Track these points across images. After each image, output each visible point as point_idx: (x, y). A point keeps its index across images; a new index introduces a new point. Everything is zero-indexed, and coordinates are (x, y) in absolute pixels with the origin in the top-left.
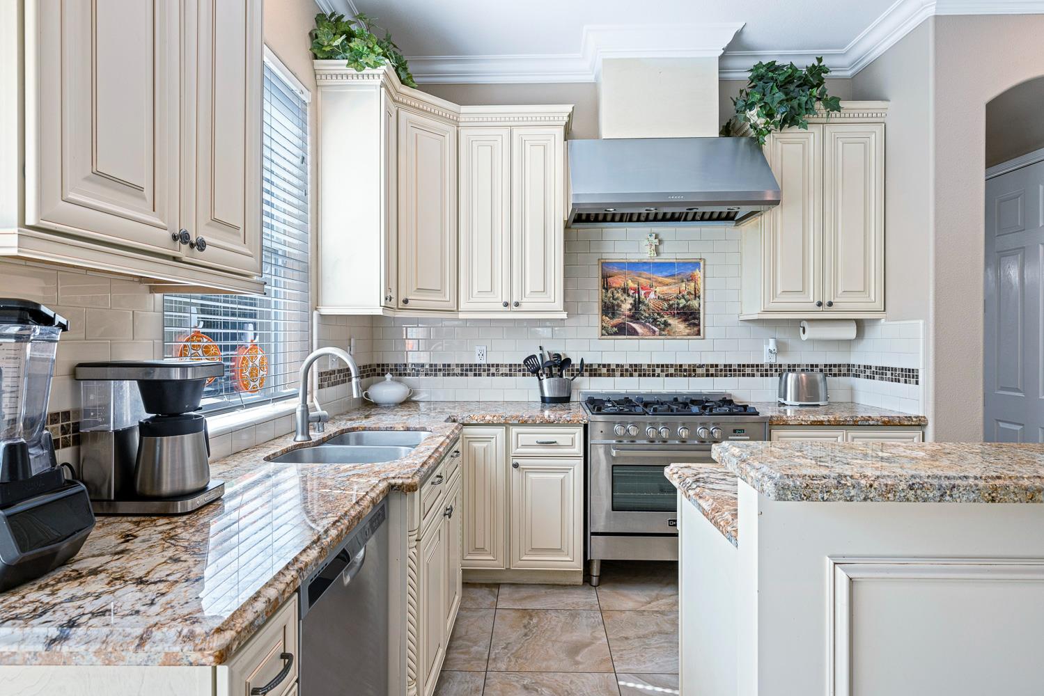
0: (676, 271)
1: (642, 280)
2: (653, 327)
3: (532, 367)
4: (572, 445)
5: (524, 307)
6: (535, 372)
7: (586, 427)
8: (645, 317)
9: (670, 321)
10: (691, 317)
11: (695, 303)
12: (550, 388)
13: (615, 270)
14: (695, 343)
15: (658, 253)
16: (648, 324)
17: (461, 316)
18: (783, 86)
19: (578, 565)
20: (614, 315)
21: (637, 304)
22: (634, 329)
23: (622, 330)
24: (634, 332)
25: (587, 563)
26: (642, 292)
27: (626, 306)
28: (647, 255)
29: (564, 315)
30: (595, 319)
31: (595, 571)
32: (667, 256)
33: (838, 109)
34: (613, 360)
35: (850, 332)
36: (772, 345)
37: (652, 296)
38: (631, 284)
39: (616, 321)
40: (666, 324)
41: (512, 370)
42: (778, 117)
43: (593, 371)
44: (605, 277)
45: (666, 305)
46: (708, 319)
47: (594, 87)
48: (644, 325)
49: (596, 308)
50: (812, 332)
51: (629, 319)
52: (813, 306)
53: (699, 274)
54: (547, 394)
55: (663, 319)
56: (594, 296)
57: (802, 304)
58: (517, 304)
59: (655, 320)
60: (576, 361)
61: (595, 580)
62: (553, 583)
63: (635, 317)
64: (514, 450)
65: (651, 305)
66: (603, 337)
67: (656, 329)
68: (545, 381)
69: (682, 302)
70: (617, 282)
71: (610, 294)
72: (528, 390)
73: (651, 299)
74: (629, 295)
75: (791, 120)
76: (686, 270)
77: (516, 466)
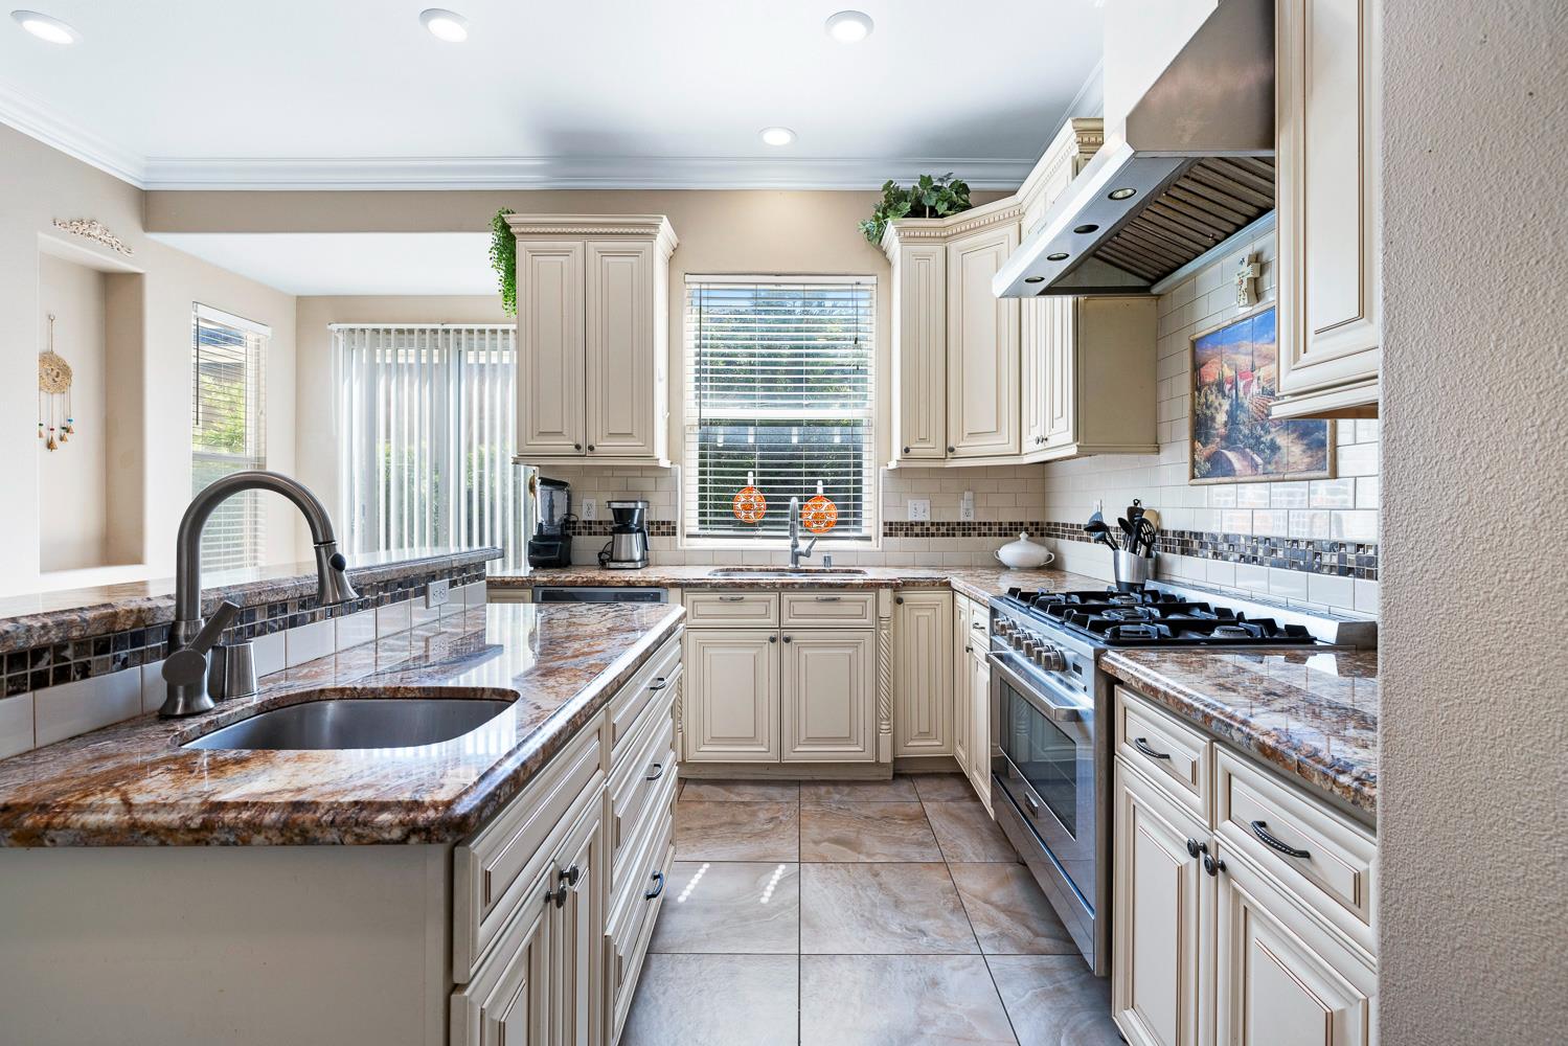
1: (1241, 360)
2: (1255, 456)
8: (1244, 436)
9: (1281, 443)
13: (1209, 352)
15: (1260, 294)
16: (1248, 450)
20: (1207, 438)
21: (1234, 411)
22: (1230, 461)
23: (1216, 466)
24: (1229, 471)
26: (1241, 384)
27: (1221, 418)
29: (1072, 451)
30: (1184, 447)
37: (1254, 388)
38: (1227, 372)
39: (1210, 449)
40: (1274, 448)
44: (1196, 368)
48: (1244, 456)
49: (1186, 427)
51: (1224, 444)
55: (1269, 437)
56: (1183, 403)
59: (1258, 441)
63: (1230, 441)
65: (1253, 409)
66: (1193, 481)
67: (1259, 460)
70: (1212, 371)
71: (1202, 398)
73: (1253, 396)
74: (1224, 396)
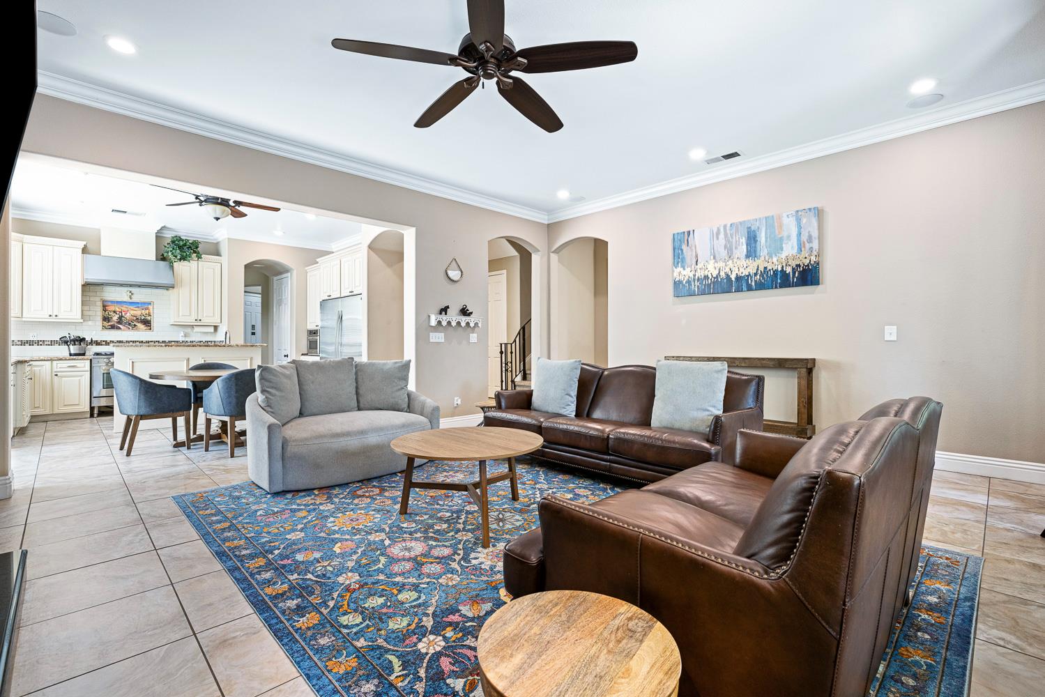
0: (140, 305)
1: (123, 308)
3: (64, 341)
4: (85, 367)
5: (59, 317)
6: (66, 343)
7: (91, 360)
8: (125, 323)
9: (137, 324)
10: (147, 323)
11: (149, 318)
12: (74, 350)
13: (110, 304)
14: (149, 333)
15: (131, 299)
16: (126, 325)
17: (24, 319)
18: (180, 248)
19: (87, 409)
20: (109, 321)
21: (121, 318)
23: (113, 327)
24: (120, 328)
25: (92, 409)
26: (123, 313)
27: (115, 318)
28: (126, 299)
29: (82, 321)
30: (99, 322)
31: (96, 411)
32: (135, 299)
33: (201, 258)
34: (108, 339)
35: (212, 330)
36: (182, 334)
37: (128, 314)
38: (117, 309)
39: (110, 324)
40: (135, 325)
41: (52, 343)
42: (179, 257)
43: (98, 343)
44: (104, 306)
45: (135, 318)
46: (154, 324)
47: (99, 230)
48: (124, 326)
49: (100, 318)
50: (196, 329)
51: (117, 323)
52: (194, 321)
53: (150, 307)
54: (72, 352)
55: (133, 324)
56: (99, 313)
57: (190, 320)
58: (56, 316)
59: (130, 324)
60: (88, 339)
61: (95, 415)
62: (74, 417)
63: (120, 322)
64: (55, 370)
65: (128, 318)
66: (103, 330)
67: (130, 327)
68: (71, 347)
69: (143, 318)
70: (111, 308)
71: (107, 313)
72: (63, 351)
73: (128, 316)
74: (116, 314)
75: (183, 258)
76: (145, 305)
77: (56, 375)
